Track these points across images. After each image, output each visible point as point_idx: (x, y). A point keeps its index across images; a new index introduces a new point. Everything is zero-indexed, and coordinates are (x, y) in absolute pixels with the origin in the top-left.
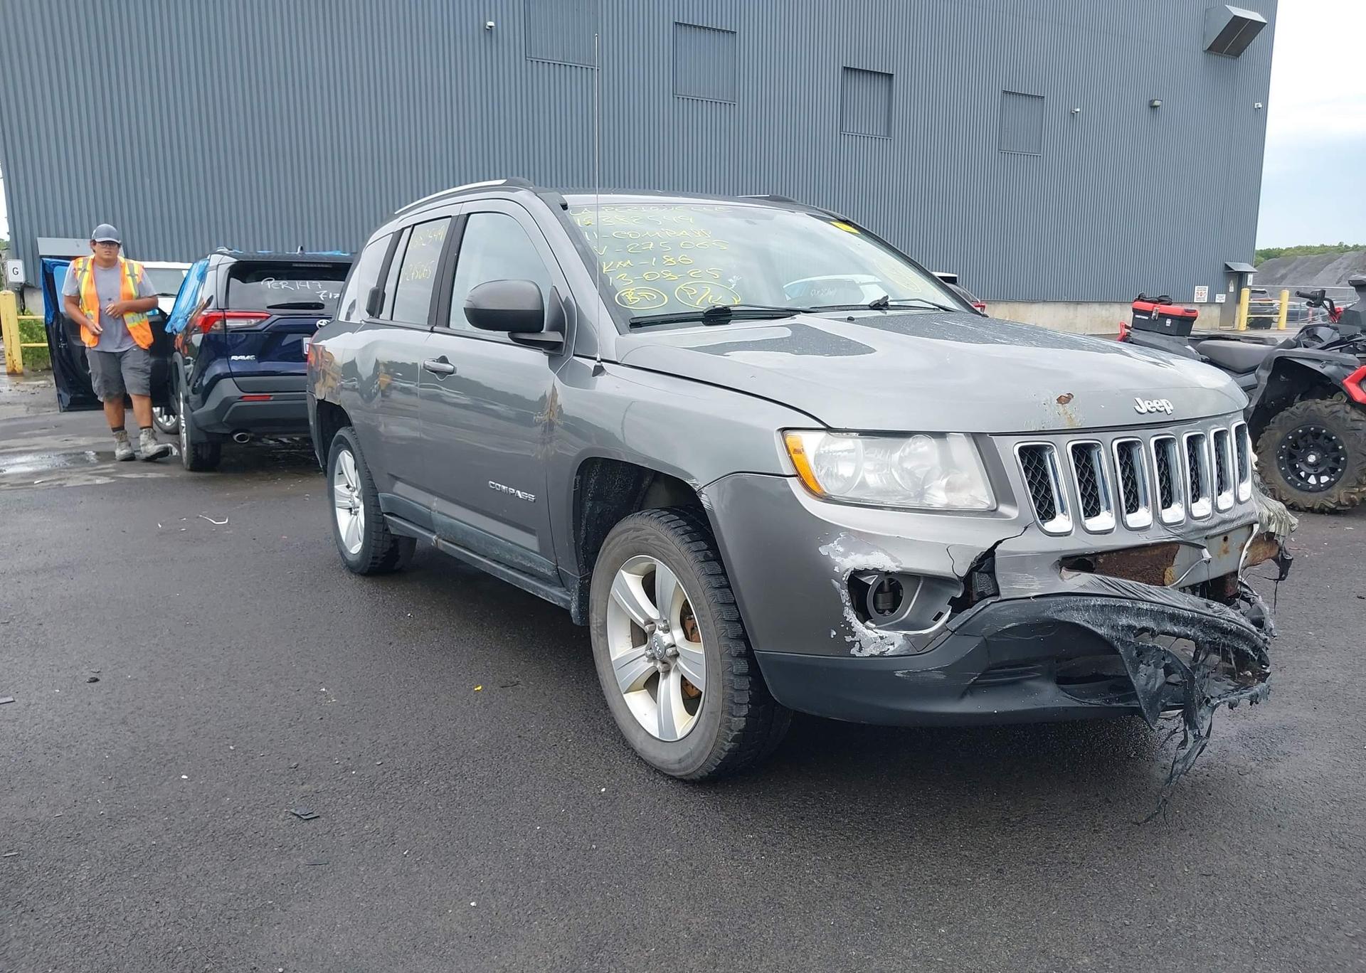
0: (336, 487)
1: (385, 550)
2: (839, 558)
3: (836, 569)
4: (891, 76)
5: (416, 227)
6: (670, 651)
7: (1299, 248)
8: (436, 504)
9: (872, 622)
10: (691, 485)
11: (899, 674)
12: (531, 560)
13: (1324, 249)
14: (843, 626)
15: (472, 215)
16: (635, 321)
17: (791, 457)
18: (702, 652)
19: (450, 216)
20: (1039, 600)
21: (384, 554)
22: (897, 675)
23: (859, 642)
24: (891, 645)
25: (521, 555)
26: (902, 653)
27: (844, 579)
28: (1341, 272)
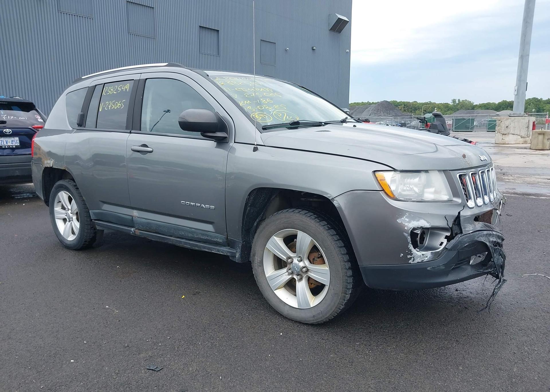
0: (55, 209)
1: (91, 238)
2: (406, 223)
3: (406, 228)
4: (218, 31)
5: (105, 84)
6: (304, 270)
7: (355, 103)
8: (135, 213)
9: (418, 249)
10: (327, 197)
11: (429, 269)
12: (208, 236)
13: (363, 104)
14: (407, 251)
15: (148, 79)
16: (264, 127)
17: (379, 183)
18: (327, 268)
19: (133, 80)
20: (473, 234)
21: (90, 239)
22: (428, 269)
23: (413, 257)
24: (426, 257)
25: (201, 234)
26: (430, 260)
27: (409, 232)
28: (370, 112)
